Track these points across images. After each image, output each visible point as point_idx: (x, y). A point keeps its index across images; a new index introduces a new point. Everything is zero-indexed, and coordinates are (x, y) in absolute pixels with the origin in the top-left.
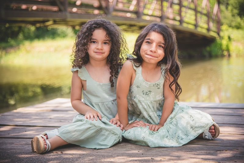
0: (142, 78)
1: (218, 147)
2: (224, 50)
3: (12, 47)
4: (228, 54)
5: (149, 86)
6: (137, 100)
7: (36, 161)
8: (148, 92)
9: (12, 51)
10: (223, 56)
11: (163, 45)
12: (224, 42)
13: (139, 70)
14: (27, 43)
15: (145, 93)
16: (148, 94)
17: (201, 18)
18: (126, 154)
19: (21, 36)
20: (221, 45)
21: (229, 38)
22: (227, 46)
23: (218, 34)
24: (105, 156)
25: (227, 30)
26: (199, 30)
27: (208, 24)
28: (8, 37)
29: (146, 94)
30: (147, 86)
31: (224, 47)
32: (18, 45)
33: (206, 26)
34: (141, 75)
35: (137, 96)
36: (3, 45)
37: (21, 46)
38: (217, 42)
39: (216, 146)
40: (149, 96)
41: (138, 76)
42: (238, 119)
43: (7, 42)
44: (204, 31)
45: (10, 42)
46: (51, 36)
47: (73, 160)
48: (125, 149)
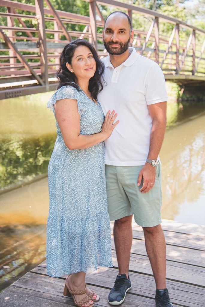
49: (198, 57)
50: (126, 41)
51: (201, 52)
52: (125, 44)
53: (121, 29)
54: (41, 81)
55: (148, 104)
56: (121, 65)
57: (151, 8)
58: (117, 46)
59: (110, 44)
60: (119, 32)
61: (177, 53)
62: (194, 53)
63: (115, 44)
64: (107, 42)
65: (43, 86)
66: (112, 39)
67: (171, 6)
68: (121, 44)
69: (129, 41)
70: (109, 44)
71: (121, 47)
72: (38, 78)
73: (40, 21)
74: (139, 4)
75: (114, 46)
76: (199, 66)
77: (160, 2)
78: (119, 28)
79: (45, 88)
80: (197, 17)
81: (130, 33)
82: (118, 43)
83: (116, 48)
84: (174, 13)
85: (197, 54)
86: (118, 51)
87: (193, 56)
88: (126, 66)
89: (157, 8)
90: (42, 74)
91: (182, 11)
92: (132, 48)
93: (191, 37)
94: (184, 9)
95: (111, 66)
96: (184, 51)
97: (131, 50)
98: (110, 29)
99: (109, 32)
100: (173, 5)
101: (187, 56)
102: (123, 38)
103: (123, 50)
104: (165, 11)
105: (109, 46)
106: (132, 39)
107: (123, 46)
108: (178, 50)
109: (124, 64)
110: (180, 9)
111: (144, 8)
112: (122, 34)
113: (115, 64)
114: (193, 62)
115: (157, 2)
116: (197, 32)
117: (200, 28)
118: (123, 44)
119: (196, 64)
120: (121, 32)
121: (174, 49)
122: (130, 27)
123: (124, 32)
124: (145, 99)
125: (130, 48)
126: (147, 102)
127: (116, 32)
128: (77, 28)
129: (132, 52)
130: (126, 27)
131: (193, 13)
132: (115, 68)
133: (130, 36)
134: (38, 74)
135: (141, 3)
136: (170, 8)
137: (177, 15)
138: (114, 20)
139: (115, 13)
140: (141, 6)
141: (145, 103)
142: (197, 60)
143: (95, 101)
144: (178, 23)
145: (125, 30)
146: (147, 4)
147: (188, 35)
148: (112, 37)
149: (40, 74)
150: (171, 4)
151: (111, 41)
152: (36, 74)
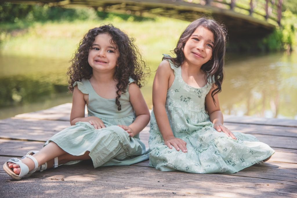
0: (182, 80)
1: (258, 180)
2: (284, 43)
3: (18, 29)
4: (290, 48)
5: (190, 91)
6: (173, 107)
7: (28, 191)
8: (187, 98)
9: (19, 34)
10: (283, 50)
11: (212, 44)
12: (286, 33)
13: (179, 71)
14: (38, 25)
15: (183, 99)
16: (186, 101)
18: (142, 185)
19: (30, 16)
20: (281, 36)
21: (292, 28)
22: (289, 38)
23: (279, 23)
24: (116, 187)
25: (290, 17)
26: (255, 16)
27: (266, 10)
28: (15, 17)
29: (184, 101)
30: (187, 90)
31: (285, 39)
32: (27, 27)
33: (263, 12)
34: (181, 76)
35: (173, 102)
36: (8, 26)
37: (31, 29)
38: (277, 32)
39: (256, 179)
40: (188, 104)
41: (178, 77)
42: (289, 141)
43: (13, 22)
44: (261, 19)
45: (17, 23)
46: (68, 18)
47: (74, 192)
48: (143, 178)
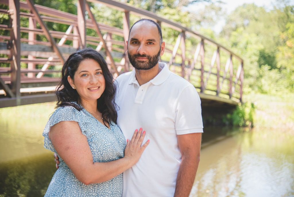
2: (246, 120)
4: (251, 124)
10: (245, 126)
12: (247, 110)
17: (223, 82)
21: (253, 105)
22: (250, 115)
23: (241, 100)
26: (221, 96)
31: (247, 117)
49: (207, 72)
50: (156, 54)
51: (210, 65)
52: (154, 58)
53: (149, 40)
54: (10, 92)
55: (177, 134)
56: (148, 83)
57: (149, 8)
58: (144, 60)
59: (136, 57)
60: (147, 43)
61: (182, 65)
62: (202, 66)
63: (142, 58)
64: (132, 55)
65: (13, 99)
66: (138, 51)
67: (172, 8)
68: (149, 58)
69: (160, 54)
70: (134, 58)
71: (150, 60)
72: (7, 87)
73: (14, 17)
74: (134, 3)
75: (141, 59)
76: (209, 82)
77: (159, 3)
78: (147, 39)
79: (15, 101)
80: (202, 23)
81: (161, 44)
82: (145, 56)
83: (143, 62)
84: (177, 17)
85: (206, 68)
86: (145, 66)
87: (202, 70)
88: (155, 84)
89: (156, 10)
90: (12, 83)
91: (185, 16)
92: (163, 64)
93: (199, 47)
94: (189, 13)
95: (136, 82)
96: (189, 63)
97: (162, 65)
98: (136, 40)
99: (134, 43)
100: (175, 8)
101: (194, 69)
102: (151, 51)
103: (152, 64)
104: (166, 14)
105: (135, 59)
106: (162, 51)
107: (152, 59)
108: (183, 61)
109: (151, 81)
110: (183, 13)
111: (140, 9)
112: (151, 45)
113: (141, 80)
114: (202, 77)
115: (155, 3)
116: (206, 41)
117: (209, 37)
118: (151, 57)
119: (205, 80)
120: (149, 43)
121: (179, 60)
122: (160, 37)
123: (153, 44)
124: (174, 127)
125: (161, 64)
126: (176, 131)
127: (143, 43)
128: (55, 27)
129: (163, 68)
130: (156, 37)
131: (199, 18)
132: (140, 85)
133: (160, 48)
134: (6, 82)
135: (136, 2)
136: (172, 11)
137: (180, 20)
138: (141, 29)
139: (142, 21)
140: (136, 6)
141: (173, 132)
142: (206, 75)
143: (107, 125)
144: (184, 30)
145: (154, 40)
146: (144, 5)
147: (194, 43)
148: (138, 49)
149: (9, 82)
150: (173, 6)
151: (137, 53)
152: (4, 82)
